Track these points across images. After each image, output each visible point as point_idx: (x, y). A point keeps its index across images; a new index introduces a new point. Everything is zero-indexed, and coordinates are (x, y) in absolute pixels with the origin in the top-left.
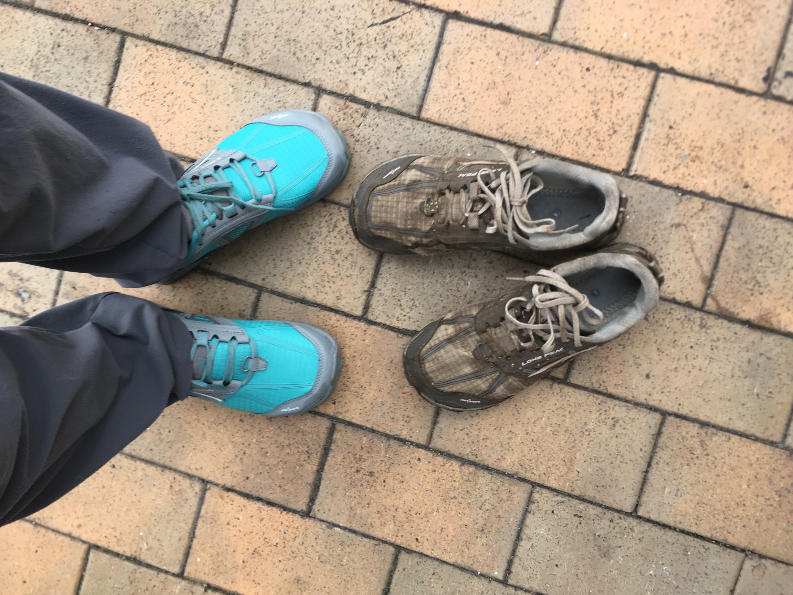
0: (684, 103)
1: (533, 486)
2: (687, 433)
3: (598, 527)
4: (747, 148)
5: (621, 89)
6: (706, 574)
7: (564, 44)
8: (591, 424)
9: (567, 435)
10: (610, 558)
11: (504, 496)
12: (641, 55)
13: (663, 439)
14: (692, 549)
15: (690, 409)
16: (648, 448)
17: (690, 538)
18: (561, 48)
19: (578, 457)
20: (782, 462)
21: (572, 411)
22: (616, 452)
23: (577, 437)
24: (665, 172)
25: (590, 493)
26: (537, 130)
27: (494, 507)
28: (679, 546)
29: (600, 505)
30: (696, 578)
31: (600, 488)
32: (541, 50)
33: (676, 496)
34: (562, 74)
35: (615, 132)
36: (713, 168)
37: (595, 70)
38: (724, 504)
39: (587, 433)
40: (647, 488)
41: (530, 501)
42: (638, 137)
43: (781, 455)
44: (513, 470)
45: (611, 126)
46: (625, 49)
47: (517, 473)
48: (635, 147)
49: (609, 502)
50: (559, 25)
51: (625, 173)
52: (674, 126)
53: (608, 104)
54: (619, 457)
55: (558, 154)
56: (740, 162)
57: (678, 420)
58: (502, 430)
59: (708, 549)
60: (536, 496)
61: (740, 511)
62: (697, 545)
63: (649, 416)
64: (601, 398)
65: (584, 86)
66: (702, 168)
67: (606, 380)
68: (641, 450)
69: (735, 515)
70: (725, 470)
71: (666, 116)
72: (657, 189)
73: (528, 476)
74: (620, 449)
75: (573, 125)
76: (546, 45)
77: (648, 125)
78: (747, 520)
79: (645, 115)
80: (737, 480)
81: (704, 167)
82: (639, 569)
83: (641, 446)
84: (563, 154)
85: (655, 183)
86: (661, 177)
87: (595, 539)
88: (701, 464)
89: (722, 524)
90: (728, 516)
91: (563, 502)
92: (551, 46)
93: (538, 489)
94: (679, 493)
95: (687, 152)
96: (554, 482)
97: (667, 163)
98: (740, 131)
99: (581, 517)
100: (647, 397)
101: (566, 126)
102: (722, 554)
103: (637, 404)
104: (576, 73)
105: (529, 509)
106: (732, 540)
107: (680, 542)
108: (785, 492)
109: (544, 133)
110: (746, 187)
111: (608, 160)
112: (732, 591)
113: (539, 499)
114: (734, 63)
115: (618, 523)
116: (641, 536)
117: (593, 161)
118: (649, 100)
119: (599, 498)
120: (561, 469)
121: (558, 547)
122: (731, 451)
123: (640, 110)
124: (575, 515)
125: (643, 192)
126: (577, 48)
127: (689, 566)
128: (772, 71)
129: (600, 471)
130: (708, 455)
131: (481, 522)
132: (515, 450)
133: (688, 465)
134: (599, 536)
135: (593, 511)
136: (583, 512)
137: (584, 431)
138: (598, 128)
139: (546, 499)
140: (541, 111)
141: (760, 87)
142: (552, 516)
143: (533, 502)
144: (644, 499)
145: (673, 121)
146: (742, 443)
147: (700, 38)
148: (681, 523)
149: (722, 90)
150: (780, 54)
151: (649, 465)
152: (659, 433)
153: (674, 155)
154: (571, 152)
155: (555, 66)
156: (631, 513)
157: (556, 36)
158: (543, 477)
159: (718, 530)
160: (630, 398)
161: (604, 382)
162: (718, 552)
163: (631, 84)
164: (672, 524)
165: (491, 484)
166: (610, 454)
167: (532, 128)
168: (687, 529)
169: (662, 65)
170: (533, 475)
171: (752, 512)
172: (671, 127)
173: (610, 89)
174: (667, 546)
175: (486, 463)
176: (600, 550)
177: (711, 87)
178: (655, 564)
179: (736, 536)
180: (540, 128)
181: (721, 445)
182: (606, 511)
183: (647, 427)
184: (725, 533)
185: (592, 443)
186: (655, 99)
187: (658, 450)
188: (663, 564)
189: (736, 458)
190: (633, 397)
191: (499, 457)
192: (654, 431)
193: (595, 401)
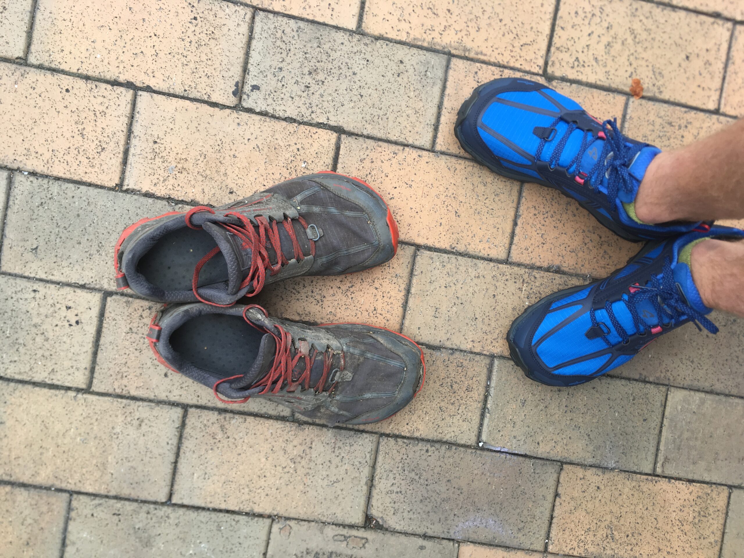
0: (164, 119)
1: (71, 495)
2: (208, 421)
3: (137, 520)
4: (228, 158)
5: (104, 108)
6: (240, 544)
7: (40, 67)
8: (119, 427)
9: (97, 441)
10: (152, 546)
11: (44, 509)
12: (117, 75)
13: (188, 430)
14: (224, 524)
15: (208, 399)
16: (175, 441)
17: (221, 515)
18: (38, 71)
19: (110, 460)
20: (293, 433)
21: (99, 418)
22: (145, 450)
23: (106, 442)
24: (155, 184)
25: (126, 492)
26: (25, 152)
27: (36, 521)
28: (212, 523)
29: (136, 501)
30: (232, 549)
31: (134, 485)
32: (18, 73)
33: (205, 479)
34: (42, 95)
35: (103, 149)
36: (200, 178)
37: (75, 91)
38: (248, 478)
39: (115, 436)
40: (178, 477)
41: (69, 509)
42: (126, 152)
43: (291, 427)
44: (49, 483)
45: (99, 144)
46: (101, 69)
47: (52, 486)
48: (125, 162)
49: (144, 496)
50: (33, 48)
51: (119, 188)
52: (158, 141)
53: (93, 123)
54: (148, 453)
55: (50, 174)
56: (223, 170)
57: (198, 411)
58: (33, 446)
59: (238, 521)
60: (74, 504)
61: (262, 483)
62: (229, 520)
63: (171, 411)
64: (124, 401)
65: (66, 107)
66: (189, 179)
67: (127, 384)
68: (168, 444)
69: (258, 486)
70: (244, 448)
71: (149, 132)
72: (150, 200)
73: (64, 486)
74: (148, 446)
75: (61, 144)
76: (23, 68)
77: (134, 142)
78: (269, 489)
79: (130, 131)
80: (257, 455)
81: (191, 177)
82: (179, 551)
83: (167, 440)
84: (55, 174)
85: (148, 195)
86: (153, 190)
87: (135, 532)
88: (223, 447)
89: (247, 497)
90: (252, 489)
91: (100, 505)
92: (27, 69)
93: (75, 496)
94: (207, 476)
95: (174, 164)
96: (90, 487)
97: (156, 176)
98: (220, 143)
99: (119, 515)
100: (168, 394)
101: (54, 146)
102: (251, 523)
103: (159, 402)
104: (56, 94)
105: (70, 516)
106: (257, 510)
107: (213, 520)
108: (299, 459)
109: (34, 154)
110: (231, 193)
111: (100, 176)
112: (265, 554)
113: (77, 506)
114: (204, 79)
115: (155, 514)
116: (177, 521)
117: (86, 179)
118: (132, 117)
119: (133, 495)
120: (95, 474)
121: (102, 546)
122: (248, 431)
123: (124, 128)
124: (114, 514)
125: (138, 205)
126: (54, 71)
127: (224, 538)
128: (240, 85)
129: (132, 470)
130: (229, 437)
131: (25, 537)
132: (48, 464)
133: (212, 449)
134: (139, 529)
135: (129, 507)
136: (121, 510)
137: (113, 435)
138: (86, 146)
139: (84, 504)
140: (27, 133)
141: (232, 101)
142: (92, 519)
143: (73, 510)
144: (176, 487)
145: (156, 136)
146: (257, 422)
147: (170, 56)
148: (211, 502)
149: (198, 105)
150: (245, 70)
151: (177, 455)
152: (183, 424)
153: (162, 168)
154: (63, 171)
155: (34, 89)
156: (166, 502)
157: (32, 59)
158: (79, 485)
159: (244, 503)
160: (152, 397)
161: (126, 386)
162: (247, 522)
163: (112, 103)
164: (203, 505)
165: (30, 500)
166: (140, 452)
167: (21, 150)
168: (217, 507)
169: (138, 84)
170: (69, 485)
171: (273, 481)
172: (155, 142)
173: (92, 108)
174: (202, 526)
175: (21, 481)
176: (141, 541)
177: (188, 102)
178: (194, 544)
179: (261, 505)
180: (28, 150)
181: (238, 426)
182: (141, 505)
183: (171, 422)
184: (251, 504)
185: (121, 445)
186: (137, 116)
187: (183, 440)
188: (200, 543)
189: (253, 436)
190: (155, 396)
191: (34, 473)
192: (177, 424)
193: (119, 405)
